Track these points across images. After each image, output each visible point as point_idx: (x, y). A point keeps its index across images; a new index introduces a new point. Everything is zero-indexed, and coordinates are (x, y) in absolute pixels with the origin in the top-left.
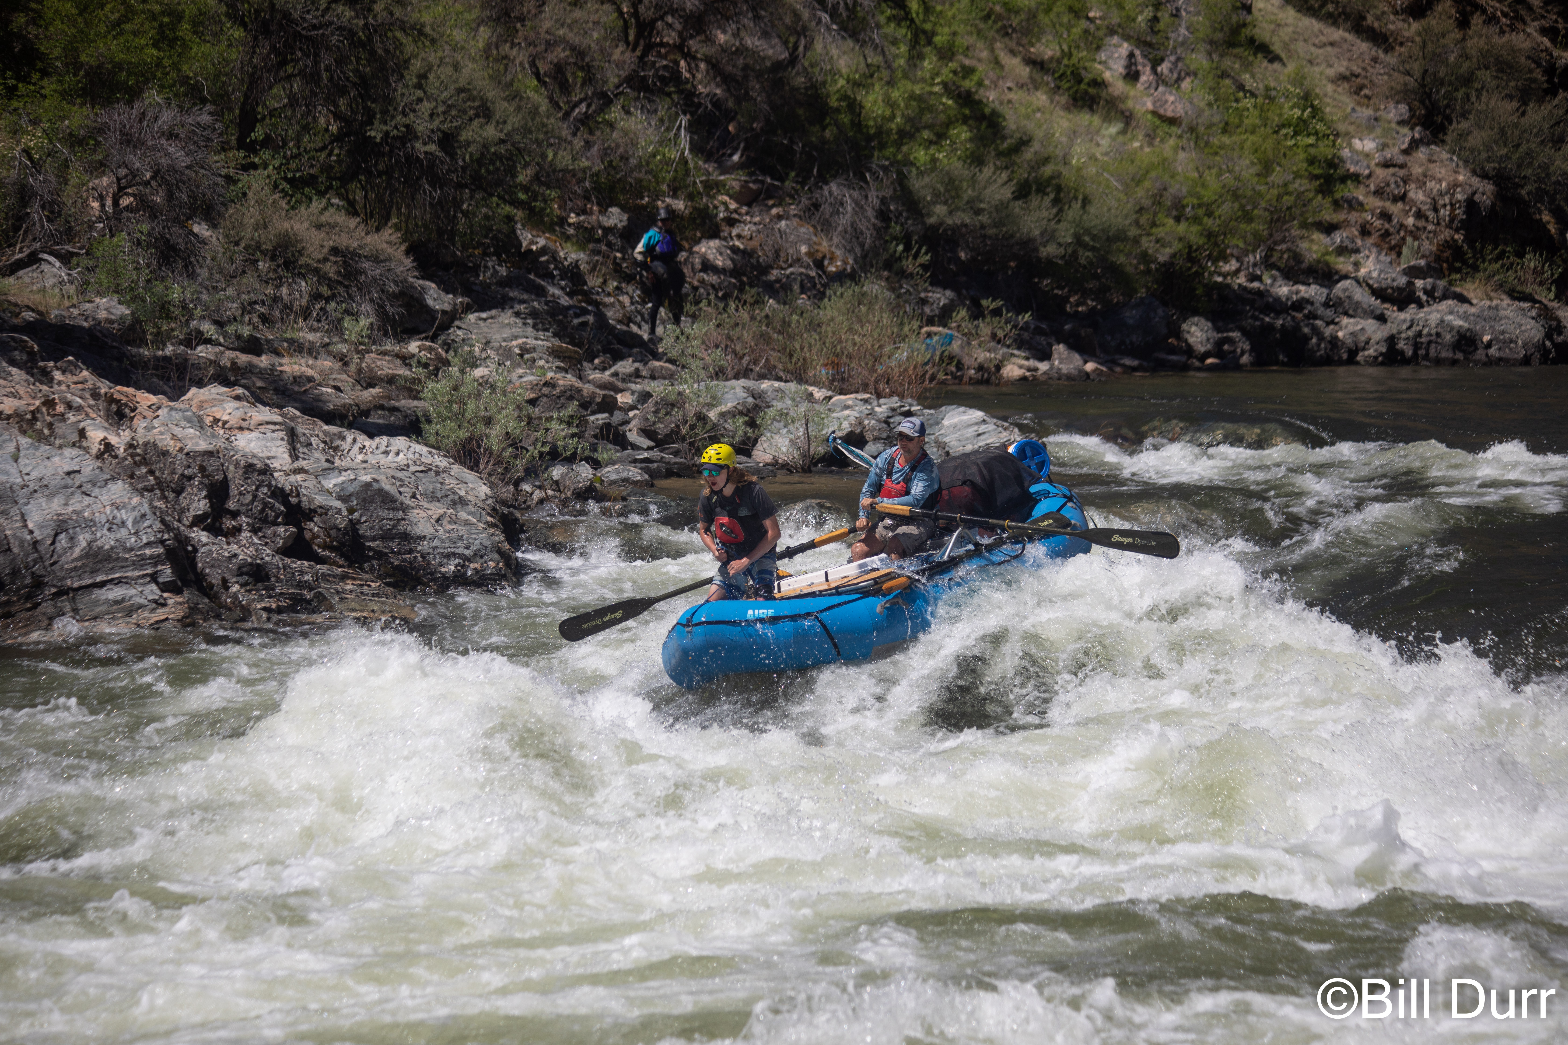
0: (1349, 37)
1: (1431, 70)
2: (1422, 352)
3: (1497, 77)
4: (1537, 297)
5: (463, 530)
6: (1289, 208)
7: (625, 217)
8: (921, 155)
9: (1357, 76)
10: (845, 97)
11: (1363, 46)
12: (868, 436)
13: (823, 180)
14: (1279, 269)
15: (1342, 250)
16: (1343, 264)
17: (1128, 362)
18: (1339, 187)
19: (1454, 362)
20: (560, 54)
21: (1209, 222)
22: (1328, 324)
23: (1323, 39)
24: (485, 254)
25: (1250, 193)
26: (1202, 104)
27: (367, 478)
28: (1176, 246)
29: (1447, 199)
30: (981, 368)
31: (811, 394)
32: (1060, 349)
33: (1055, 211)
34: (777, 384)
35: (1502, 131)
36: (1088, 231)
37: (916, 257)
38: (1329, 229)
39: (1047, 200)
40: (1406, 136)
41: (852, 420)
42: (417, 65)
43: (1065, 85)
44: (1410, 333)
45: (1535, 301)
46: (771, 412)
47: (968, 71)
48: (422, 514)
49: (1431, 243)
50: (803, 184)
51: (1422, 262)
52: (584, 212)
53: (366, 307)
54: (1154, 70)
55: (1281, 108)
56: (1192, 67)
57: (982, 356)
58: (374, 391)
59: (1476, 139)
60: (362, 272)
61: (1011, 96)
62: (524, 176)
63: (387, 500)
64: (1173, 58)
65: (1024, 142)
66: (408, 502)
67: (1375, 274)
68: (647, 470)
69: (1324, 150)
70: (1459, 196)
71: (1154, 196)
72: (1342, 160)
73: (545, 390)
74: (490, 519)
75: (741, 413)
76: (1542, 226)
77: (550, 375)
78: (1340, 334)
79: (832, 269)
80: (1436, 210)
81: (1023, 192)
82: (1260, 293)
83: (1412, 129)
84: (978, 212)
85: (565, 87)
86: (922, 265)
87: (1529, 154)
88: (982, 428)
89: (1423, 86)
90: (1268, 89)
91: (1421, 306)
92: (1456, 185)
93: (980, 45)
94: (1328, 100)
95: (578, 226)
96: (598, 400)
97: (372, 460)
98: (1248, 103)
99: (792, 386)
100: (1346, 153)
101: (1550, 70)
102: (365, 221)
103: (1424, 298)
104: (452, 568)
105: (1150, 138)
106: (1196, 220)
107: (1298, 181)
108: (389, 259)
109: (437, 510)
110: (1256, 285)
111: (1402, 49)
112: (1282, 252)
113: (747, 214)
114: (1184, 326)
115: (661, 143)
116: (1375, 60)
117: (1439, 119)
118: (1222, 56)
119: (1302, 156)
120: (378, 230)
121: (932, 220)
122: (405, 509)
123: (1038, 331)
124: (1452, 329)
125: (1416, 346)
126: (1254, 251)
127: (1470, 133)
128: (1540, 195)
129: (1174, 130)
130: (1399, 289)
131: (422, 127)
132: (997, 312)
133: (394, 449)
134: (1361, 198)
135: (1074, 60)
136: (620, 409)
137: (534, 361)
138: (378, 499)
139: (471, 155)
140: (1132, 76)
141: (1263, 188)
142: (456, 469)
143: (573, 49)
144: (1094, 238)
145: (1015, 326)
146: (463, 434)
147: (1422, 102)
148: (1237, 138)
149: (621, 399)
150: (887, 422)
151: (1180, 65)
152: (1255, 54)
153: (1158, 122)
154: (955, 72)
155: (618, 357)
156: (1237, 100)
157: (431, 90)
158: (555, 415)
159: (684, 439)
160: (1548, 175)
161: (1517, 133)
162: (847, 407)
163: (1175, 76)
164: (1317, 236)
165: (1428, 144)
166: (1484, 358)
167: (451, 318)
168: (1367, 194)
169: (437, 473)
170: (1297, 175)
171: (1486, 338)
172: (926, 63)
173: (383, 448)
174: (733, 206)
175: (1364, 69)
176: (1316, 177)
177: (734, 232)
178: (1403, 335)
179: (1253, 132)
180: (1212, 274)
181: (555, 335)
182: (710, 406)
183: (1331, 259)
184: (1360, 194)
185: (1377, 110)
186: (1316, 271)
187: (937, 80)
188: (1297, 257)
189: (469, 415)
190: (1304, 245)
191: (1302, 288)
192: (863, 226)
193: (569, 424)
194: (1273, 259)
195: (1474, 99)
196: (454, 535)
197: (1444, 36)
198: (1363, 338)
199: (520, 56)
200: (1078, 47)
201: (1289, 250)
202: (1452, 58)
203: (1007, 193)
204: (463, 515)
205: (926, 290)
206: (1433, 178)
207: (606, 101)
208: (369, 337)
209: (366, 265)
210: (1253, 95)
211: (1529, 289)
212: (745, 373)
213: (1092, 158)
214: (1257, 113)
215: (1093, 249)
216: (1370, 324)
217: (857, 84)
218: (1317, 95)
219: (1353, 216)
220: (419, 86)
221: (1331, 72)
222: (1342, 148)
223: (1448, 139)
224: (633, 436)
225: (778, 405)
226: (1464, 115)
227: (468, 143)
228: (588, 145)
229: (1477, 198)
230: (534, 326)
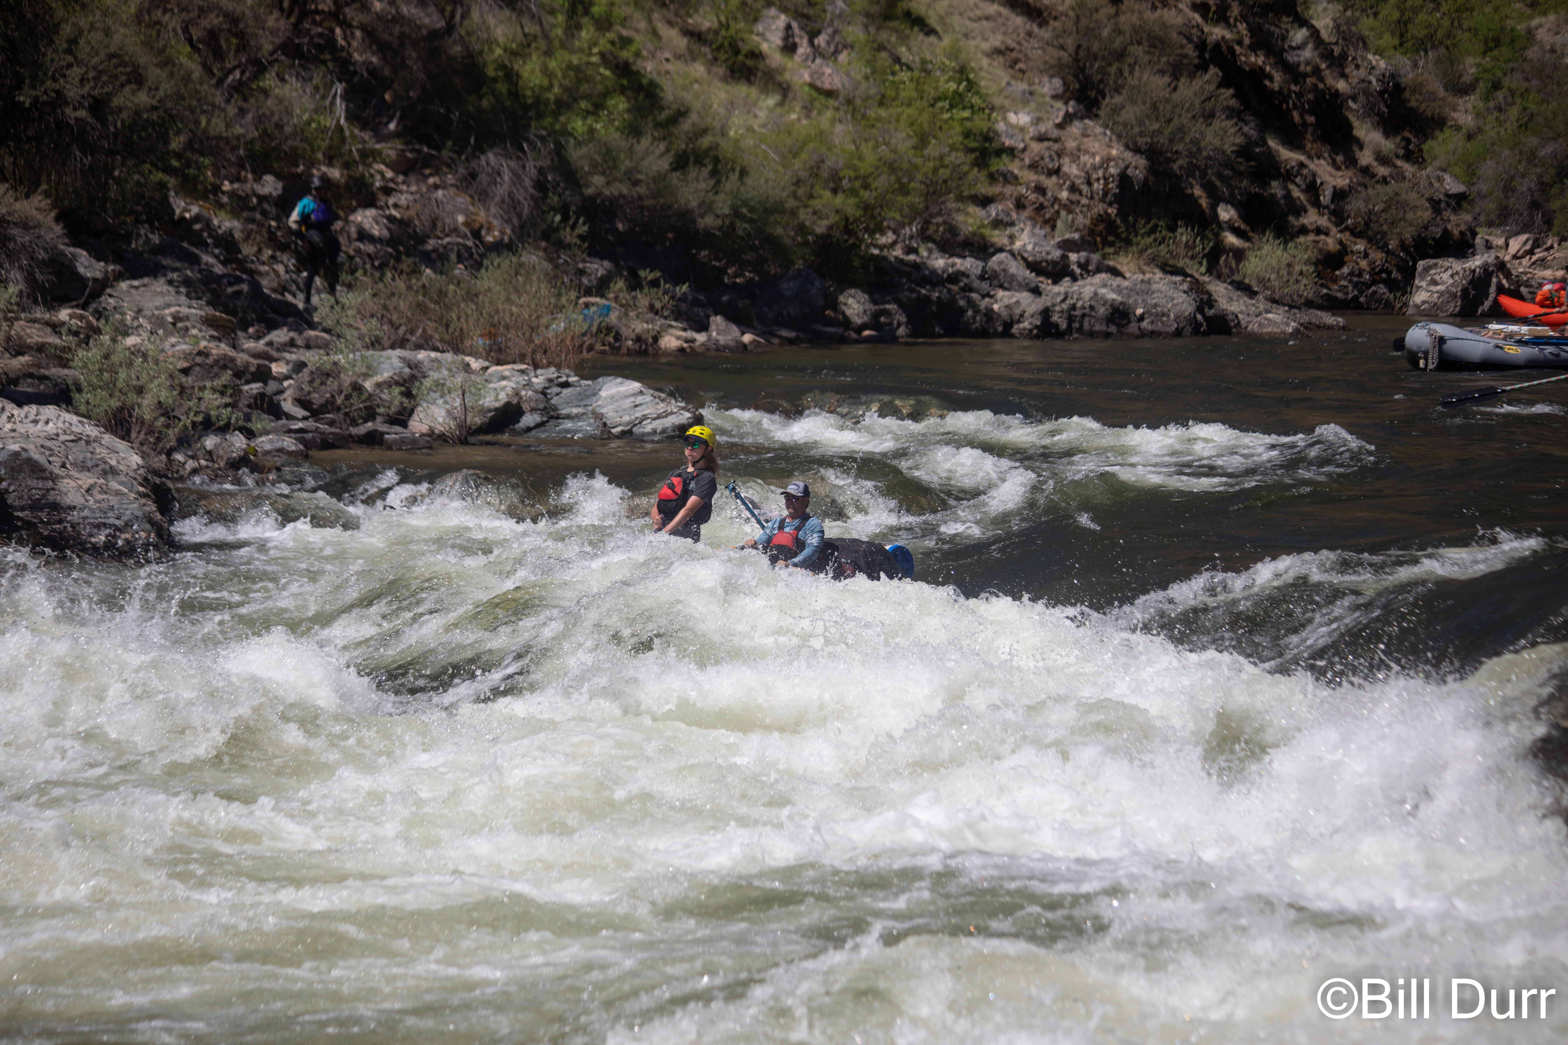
0: (1005, 11)
1: (1084, 45)
2: (1076, 325)
3: (1149, 53)
4: (1188, 271)
5: (113, 500)
6: (945, 182)
7: (280, 185)
8: (578, 125)
9: (1012, 50)
10: (502, 67)
11: (1018, 21)
12: (525, 407)
13: (480, 149)
14: (934, 242)
15: (997, 224)
16: (998, 237)
17: (785, 333)
18: (994, 160)
19: (1108, 335)
20: (213, 20)
21: (865, 194)
22: (983, 296)
23: (979, 13)
24: (137, 221)
25: (905, 165)
26: (859, 77)
27: (16, 447)
28: (833, 218)
29: (1100, 173)
30: (638, 339)
31: (468, 365)
32: (717, 320)
33: (712, 182)
34: (433, 354)
35: (1154, 106)
36: (745, 203)
37: (573, 227)
38: (985, 202)
39: (705, 172)
40: (1060, 110)
41: (509, 390)
42: (67, 30)
43: (722, 56)
44: (1065, 306)
45: (1185, 275)
46: (427, 383)
47: (626, 42)
48: (72, 483)
49: (1085, 217)
50: (460, 154)
51: (1076, 236)
52: (237, 179)
53: (15, 274)
54: (811, 42)
55: (937, 80)
56: (850, 40)
57: (641, 327)
58: (25, 359)
59: (1130, 114)
60: (12, 239)
61: (669, 66)
62: (177, 143)
63: (36, 469)
64: (830, 31)
65: (681, 113)
66: (58, 471)
67: (1029, 248)
68: (301, 441)
69: (979, 123)
70: (1112, 170)
71: (812, 168)
72: (997, 134)
73: (199, 359)
74: (141, 489)
75: (397, 384)
76: (1193, 200)
77: (203, 344)
78: (996, 307)
79: (490, 239)
80: (1089, 184)
81: (681, 163)
82: (916, 266)
83: (1066, 103)
84: (636, 183)
85: (218, 54)
86: (580, 236)
87: (1181, 129)
88: (640, 399)
89: (1077, 60)
90: (924, 62)
91: (1075, 279)
92: (1109, 159)
93: (638, 15)
94: (983, 74)
95: (232, 194)
96: (253, 369)
97: (21, 429)
98: (904, 76)
99: (449, 357)
100: (1001, 127)
101: (1201, 46)
102: (14, 188)
103: (1078, 271)
104: (103, 538)
105: (807, 110)
106: (853, 192)
107: (954, 154)
108: (39, 226)
109: (87, 479)
110: (912, 257)
111: (1057, 24)
112: (938, 225)
113: (404, 182)
114: (841, 298)
115: (316, 111)
116: (1030, 34)
117: (1093, 94)
118: (878, 29)
119: (958, 129)
120: (27, 196)
121: (590, 191)
122: (54, 478)
123: (696, 302)
124: (1105, 302)
125: (1071, 319)
126: (910, 224)
127: (1123, 107)
128: (1191, 169)
129: (832, 102)
130: (1054, 263)
131: (72, 92)
132: (655, 284)
133: (43, 418)
134: (1016, 171)
135: (732, 31)
136: (275, 378)
137: (187, 329)
138: (26, 468)
139: (123, 122)
140: (789, 48)
141: (919, 161)
142: (107, 438)
143: (226, 15)
144: (751, 209)
145: (673, 298)
146: (115, 403)
147: (1076, 76)
148: (893, 111)
149: (277, 368)
150: (544, 393)
151: (837, 38)
152: (912, 28)
153: (814, 94)
154: (613, 43)
155: (272, 326)
156: (893, 73)
157: (81, 56)
158: (208, 384)
159: (338, 409)
160: (1200, 150)
161: (1169, 107)
162: (504, 378)
163: (832, 48)
164: (972, 209)
165: (1082, 118)
166: (1137, 331)
167: (102, 286)
168: (1022, 168)
169: (88, 443)
170: (953, 148)
171: (1139, 311)
172: (584, 34)
173: (32, 417)
174: (389, 174)
175: (1019, 43)
176: (972, 150)
177: (391, 201)
178: (1057, 308)
179: (909, 105)
180: (868, 246)
181: (209, 303)
182: (366, 376)
183: (987, 232)
184: (1015, 167)
185: (1031, 84)
186: (972, 244)
187: (595, 50)
188: (953, 230)
189: (120, 384)
190: (960, 218)
191: (958, 261)
192: (520, 196)
193: (222, 393)
194: (930, 232)
195: (1126, 74)
196: (104, 505)
197: (1097, 10)
198: (1018, 311)
199: (173, 22)
200: (735, 19)
201: (945, 223)
202: (1105, 33)
203: (664, 164)
204: (114, 485)
205: (584, 261)
206: (1087, 152)
207: (260, 68)
208: (18, 304)
209: (15, 231)
210: (909, 68)
211: (1180, 264)
212: (401, 343)
213: (750, 130)
214: (913, 86)
215: (751, 221)
216: (1025, 297)
217: (514, 54)
218: (972, 69)
219: (1009, 190)
220: (69, 51)
221: (986, 46)
222: (997, 121)
223: (1102, 113)
224: (288, 406)
225: (434, 375)
226: (1117, 90)
227: (120, 110)
228: (242, 112)
229: (1130, 172)
230: (188, 295)
